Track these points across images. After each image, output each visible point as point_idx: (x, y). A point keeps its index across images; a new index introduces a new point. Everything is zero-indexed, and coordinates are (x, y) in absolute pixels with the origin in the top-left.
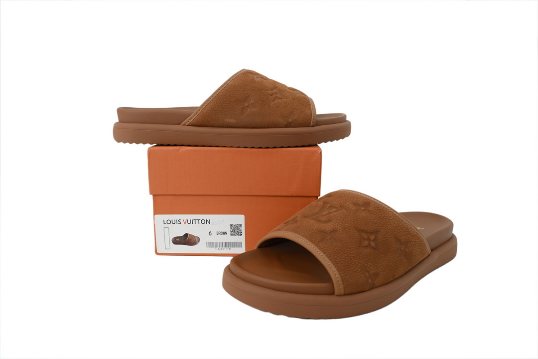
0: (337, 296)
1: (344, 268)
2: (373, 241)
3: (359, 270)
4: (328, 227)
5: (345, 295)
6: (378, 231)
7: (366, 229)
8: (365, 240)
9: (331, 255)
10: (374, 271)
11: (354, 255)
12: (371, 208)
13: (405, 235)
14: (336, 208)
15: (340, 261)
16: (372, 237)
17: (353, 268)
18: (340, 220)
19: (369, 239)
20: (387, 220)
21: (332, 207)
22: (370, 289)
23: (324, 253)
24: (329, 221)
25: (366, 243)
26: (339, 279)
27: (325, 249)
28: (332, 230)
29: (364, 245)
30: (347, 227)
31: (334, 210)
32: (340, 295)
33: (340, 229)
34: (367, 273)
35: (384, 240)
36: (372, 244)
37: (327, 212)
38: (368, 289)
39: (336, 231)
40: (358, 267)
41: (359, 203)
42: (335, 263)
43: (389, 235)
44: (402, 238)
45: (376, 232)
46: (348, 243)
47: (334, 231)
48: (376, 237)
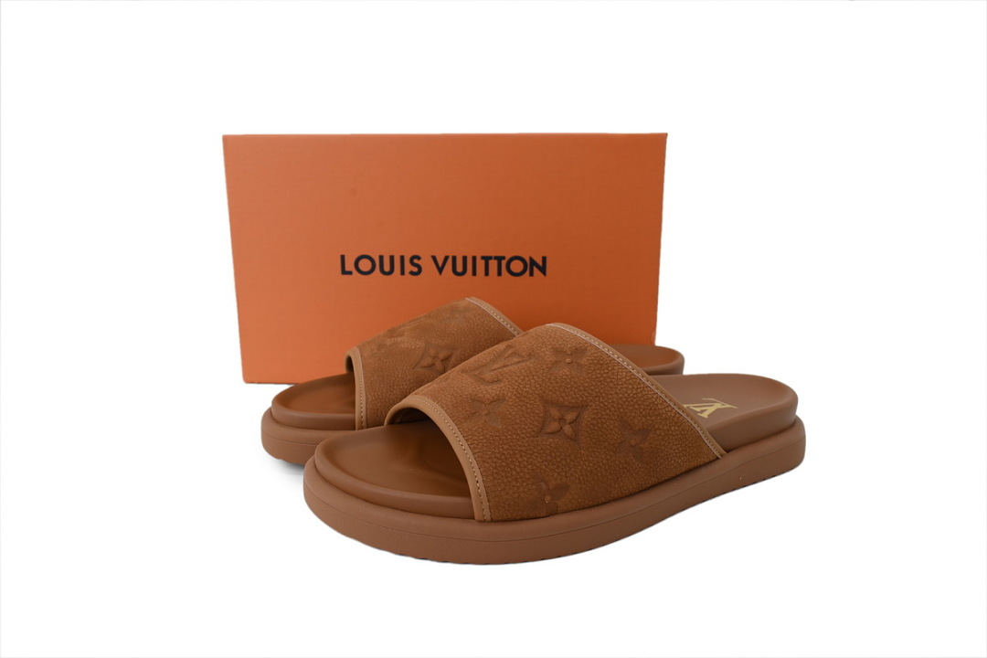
0: (480, 521)
1: (495, 471)
2: (570, 423)
3: (527, 476)
4: (490, 391)
5: (492, 521)
6: (587, 406)
7: (561, 400)
8: (555, 420)
9: (477, 445)
10: (559, 482)
11: (524, 449)
12: (584, 361)
13: (645, 416)
14: (522, 356)
15: (490, 458)
16: (570, 416)
17: (514, 473)
18: (517, 381)
19: (561, 419)
20: (611, 385)
21: (514, 354)
22: (549, 515)
23: (467, 440)
24: (498, 381)
25: (554, 426)
26: (482, 490)
27: (470, 432)
28: (496, 398)
29: (549, 430)
30: (525, 394)
31: (516, 360)
32: (483, 522)
33: (510, 398)
34: (543, 484)
35: (595, 422)
36: (567, 429)
37: (502, 364)
38: (542, 515)
39: (504, 399)
40: (526, 470)
41: (565, 350)
42: (481, 462)
43: (606, 414)
44: (636, 421)
45: (580, 407)
46: (517, 424)
47: (499, 399)
48: (578, 417)
